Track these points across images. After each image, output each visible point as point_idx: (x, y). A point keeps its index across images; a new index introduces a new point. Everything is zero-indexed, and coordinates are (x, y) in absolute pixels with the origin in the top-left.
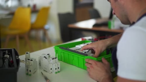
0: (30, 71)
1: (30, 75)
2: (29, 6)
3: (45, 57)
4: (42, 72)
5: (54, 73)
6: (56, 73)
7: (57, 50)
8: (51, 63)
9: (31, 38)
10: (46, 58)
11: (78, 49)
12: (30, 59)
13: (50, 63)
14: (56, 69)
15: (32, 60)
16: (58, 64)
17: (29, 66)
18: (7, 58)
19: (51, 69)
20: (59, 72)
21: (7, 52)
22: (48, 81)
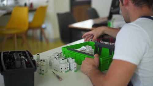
0: (43, 71)
1: (43, 74)
2: (26, 5)
3: (55, 58)
4: (53, 72)
5: (64, 72)
6: (66, 72)
7: (64, 51)
8: (62, 63)
9: (28, 37)
10: (57, 59)
11: (84, 50)
12: (43, 60)
13: (60, 64)
14: (66, 68)
15: (44, 61)
16: (67, 64)
17: (42, 66)
18: (23, 59)
19: (62, 68)
20: (68, 71)
21: (21, 54)
22: (60, 79)
